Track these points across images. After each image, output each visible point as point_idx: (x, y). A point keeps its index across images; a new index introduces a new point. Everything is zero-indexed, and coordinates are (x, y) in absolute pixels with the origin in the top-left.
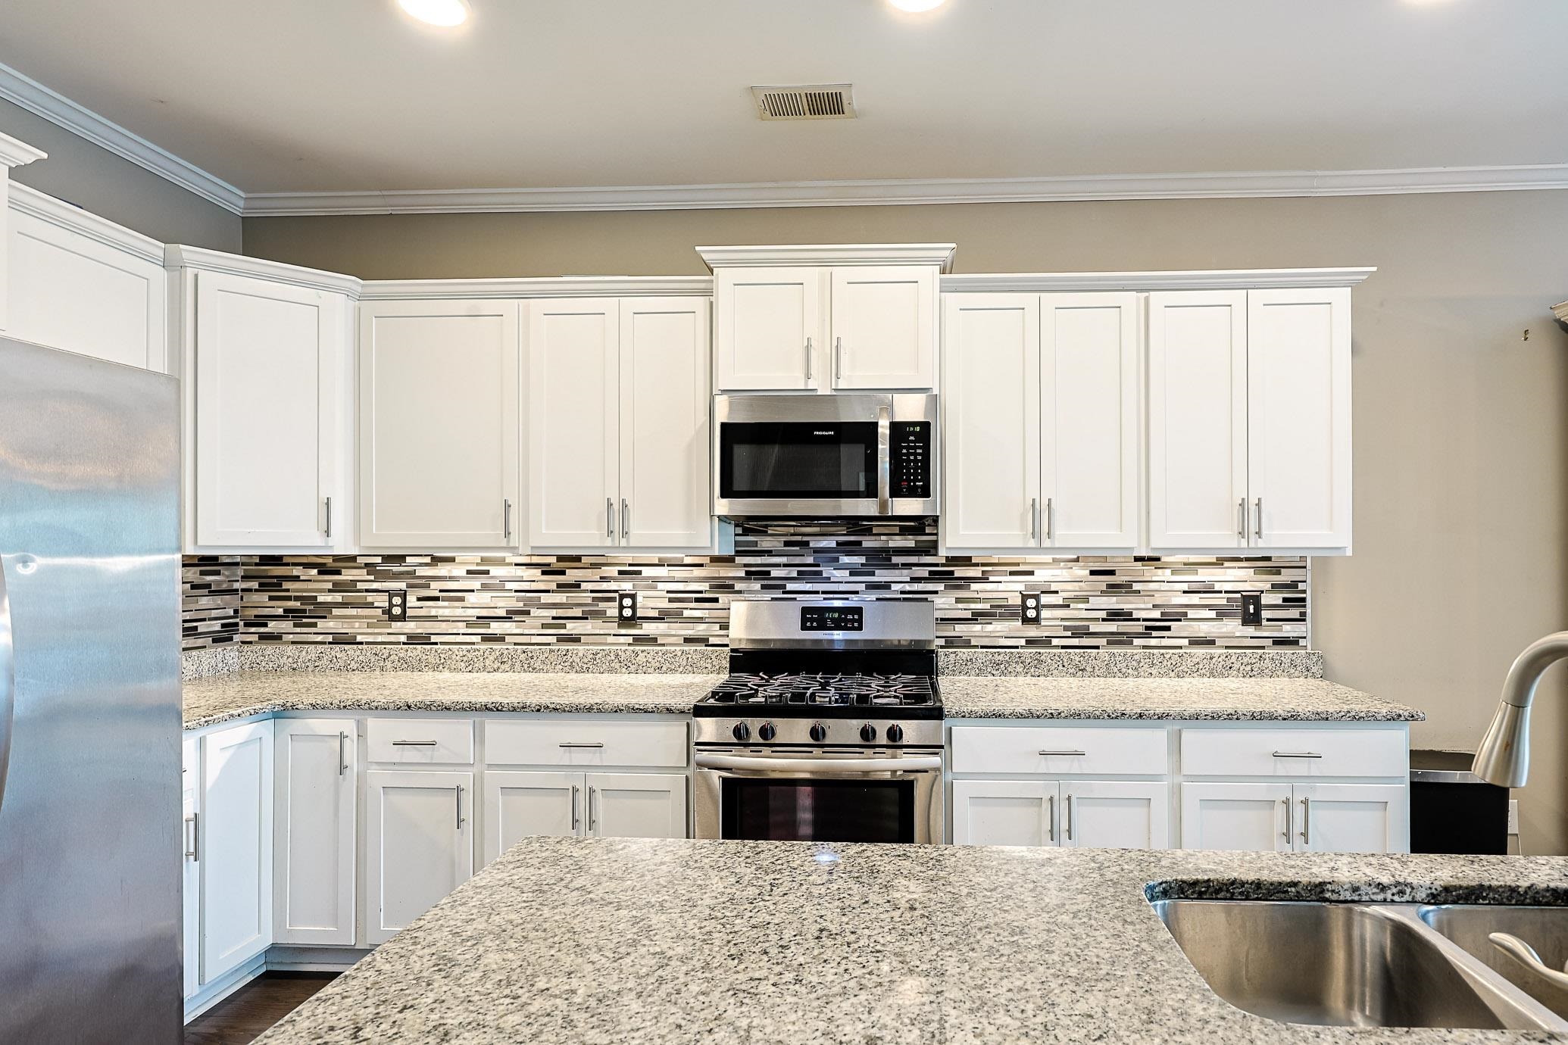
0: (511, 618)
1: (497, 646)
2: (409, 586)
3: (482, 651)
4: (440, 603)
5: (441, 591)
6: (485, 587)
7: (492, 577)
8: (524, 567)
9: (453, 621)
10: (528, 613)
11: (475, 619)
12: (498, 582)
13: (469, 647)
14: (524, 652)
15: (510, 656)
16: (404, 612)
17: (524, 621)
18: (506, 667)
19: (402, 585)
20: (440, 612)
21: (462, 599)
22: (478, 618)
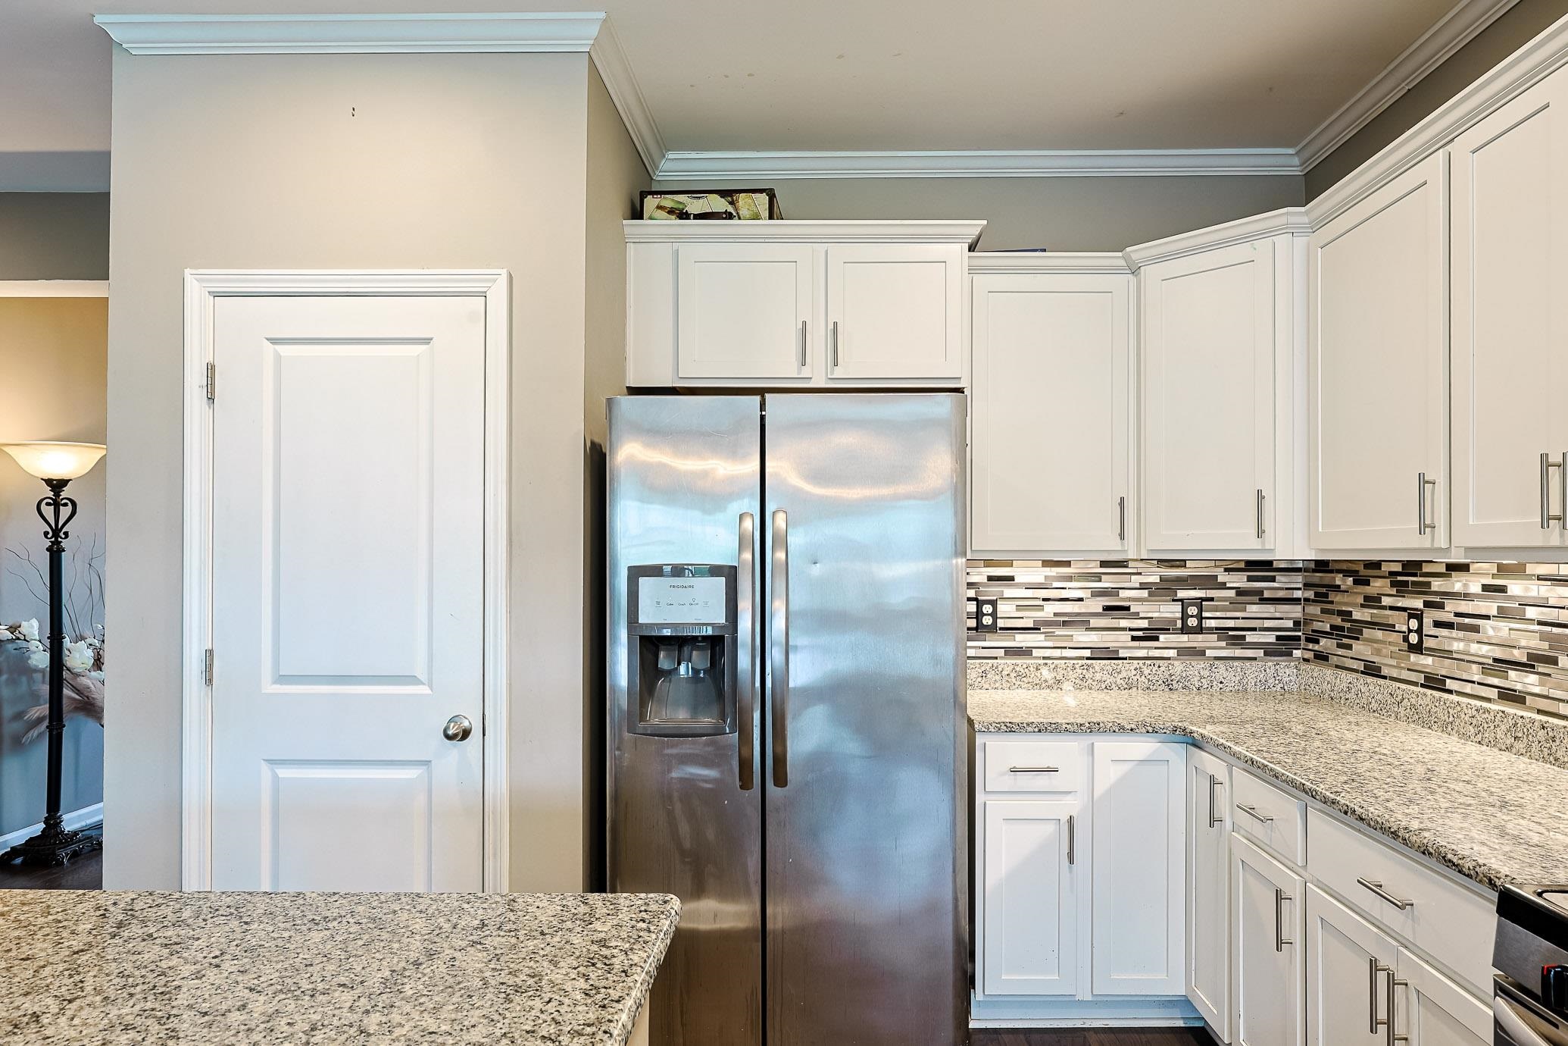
0: (1533, 667)
1: (1511, 710)
2: (1427, 604)
3: (1492, 714)
4: (1455, 633)
5: (1457, 615)
6: (1503, 614)
7: (1512, 598)
8: (1549, 583)
9: (1468, 661)
10: (1554, 661)
11: (1491, 661)
12: (1517, 606)
13: (1478, 703)
14: (1543, 728)
15: (1525, 730)
16: (1421, 641)
17: (1549, 675)
18: (1520, 746)
19: (1418, 603)
20: (1457, 646)
21: (1476, 629)
22: (1496, 660)
